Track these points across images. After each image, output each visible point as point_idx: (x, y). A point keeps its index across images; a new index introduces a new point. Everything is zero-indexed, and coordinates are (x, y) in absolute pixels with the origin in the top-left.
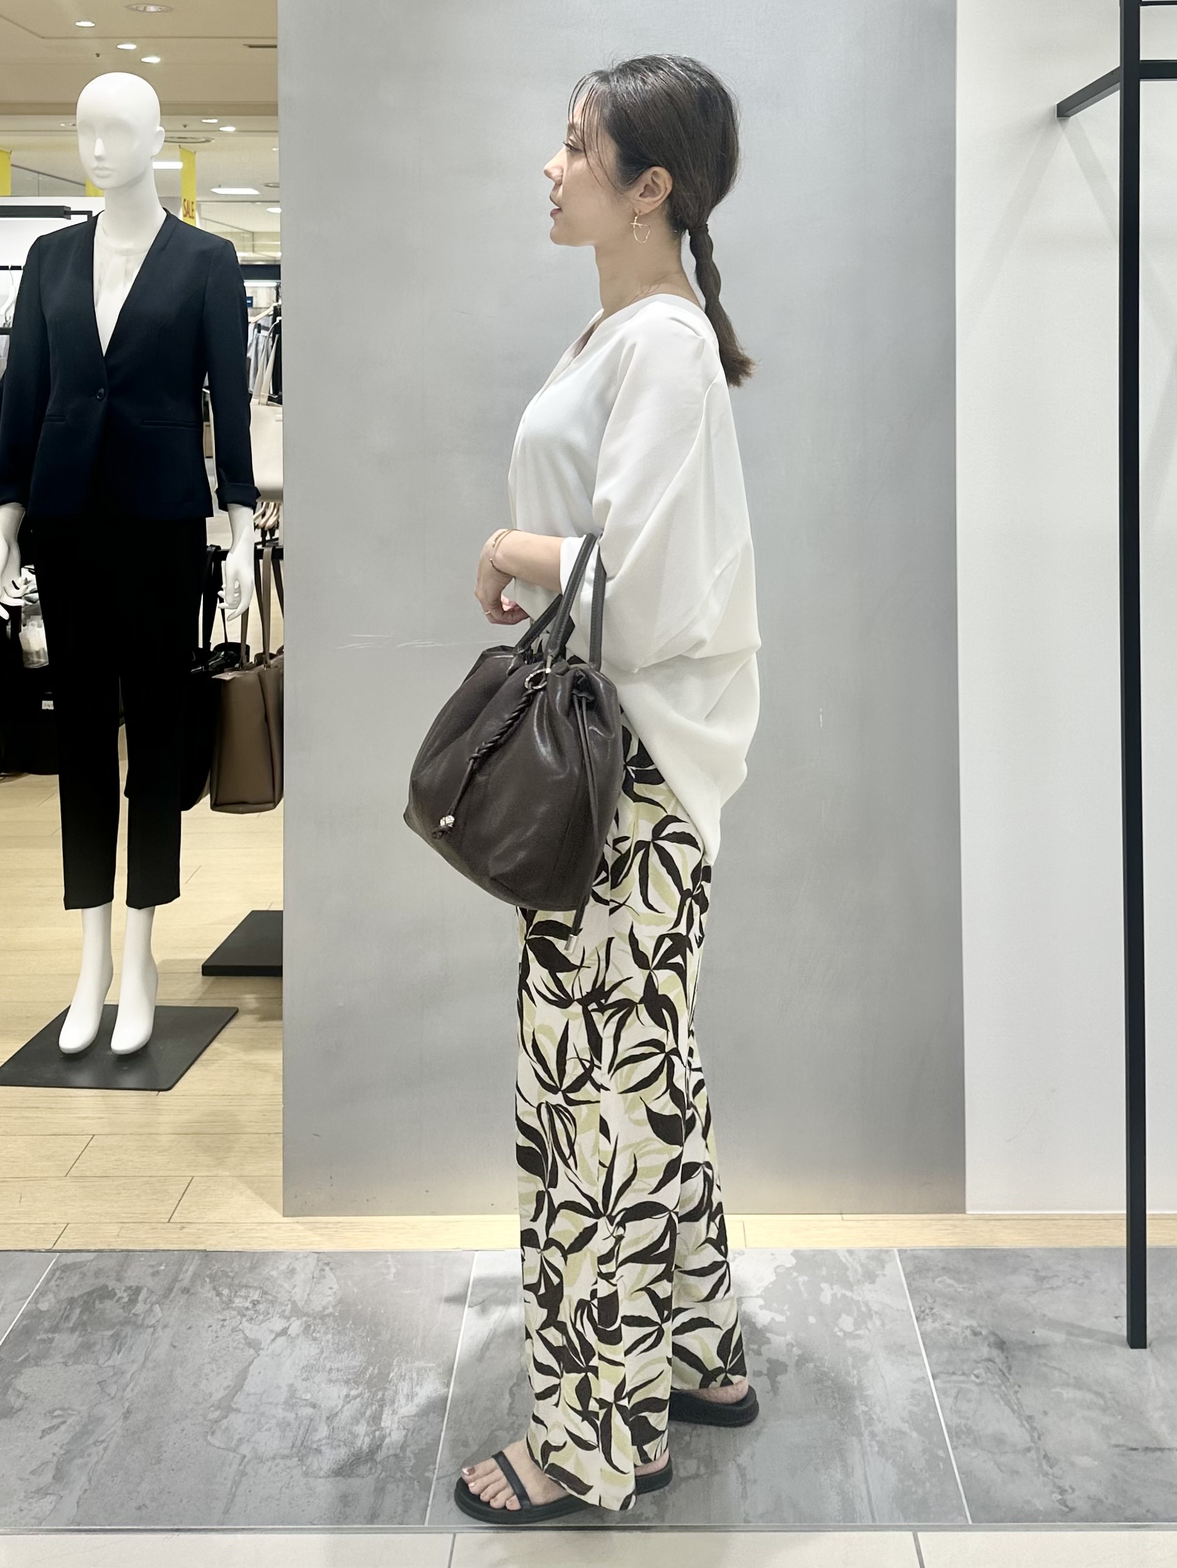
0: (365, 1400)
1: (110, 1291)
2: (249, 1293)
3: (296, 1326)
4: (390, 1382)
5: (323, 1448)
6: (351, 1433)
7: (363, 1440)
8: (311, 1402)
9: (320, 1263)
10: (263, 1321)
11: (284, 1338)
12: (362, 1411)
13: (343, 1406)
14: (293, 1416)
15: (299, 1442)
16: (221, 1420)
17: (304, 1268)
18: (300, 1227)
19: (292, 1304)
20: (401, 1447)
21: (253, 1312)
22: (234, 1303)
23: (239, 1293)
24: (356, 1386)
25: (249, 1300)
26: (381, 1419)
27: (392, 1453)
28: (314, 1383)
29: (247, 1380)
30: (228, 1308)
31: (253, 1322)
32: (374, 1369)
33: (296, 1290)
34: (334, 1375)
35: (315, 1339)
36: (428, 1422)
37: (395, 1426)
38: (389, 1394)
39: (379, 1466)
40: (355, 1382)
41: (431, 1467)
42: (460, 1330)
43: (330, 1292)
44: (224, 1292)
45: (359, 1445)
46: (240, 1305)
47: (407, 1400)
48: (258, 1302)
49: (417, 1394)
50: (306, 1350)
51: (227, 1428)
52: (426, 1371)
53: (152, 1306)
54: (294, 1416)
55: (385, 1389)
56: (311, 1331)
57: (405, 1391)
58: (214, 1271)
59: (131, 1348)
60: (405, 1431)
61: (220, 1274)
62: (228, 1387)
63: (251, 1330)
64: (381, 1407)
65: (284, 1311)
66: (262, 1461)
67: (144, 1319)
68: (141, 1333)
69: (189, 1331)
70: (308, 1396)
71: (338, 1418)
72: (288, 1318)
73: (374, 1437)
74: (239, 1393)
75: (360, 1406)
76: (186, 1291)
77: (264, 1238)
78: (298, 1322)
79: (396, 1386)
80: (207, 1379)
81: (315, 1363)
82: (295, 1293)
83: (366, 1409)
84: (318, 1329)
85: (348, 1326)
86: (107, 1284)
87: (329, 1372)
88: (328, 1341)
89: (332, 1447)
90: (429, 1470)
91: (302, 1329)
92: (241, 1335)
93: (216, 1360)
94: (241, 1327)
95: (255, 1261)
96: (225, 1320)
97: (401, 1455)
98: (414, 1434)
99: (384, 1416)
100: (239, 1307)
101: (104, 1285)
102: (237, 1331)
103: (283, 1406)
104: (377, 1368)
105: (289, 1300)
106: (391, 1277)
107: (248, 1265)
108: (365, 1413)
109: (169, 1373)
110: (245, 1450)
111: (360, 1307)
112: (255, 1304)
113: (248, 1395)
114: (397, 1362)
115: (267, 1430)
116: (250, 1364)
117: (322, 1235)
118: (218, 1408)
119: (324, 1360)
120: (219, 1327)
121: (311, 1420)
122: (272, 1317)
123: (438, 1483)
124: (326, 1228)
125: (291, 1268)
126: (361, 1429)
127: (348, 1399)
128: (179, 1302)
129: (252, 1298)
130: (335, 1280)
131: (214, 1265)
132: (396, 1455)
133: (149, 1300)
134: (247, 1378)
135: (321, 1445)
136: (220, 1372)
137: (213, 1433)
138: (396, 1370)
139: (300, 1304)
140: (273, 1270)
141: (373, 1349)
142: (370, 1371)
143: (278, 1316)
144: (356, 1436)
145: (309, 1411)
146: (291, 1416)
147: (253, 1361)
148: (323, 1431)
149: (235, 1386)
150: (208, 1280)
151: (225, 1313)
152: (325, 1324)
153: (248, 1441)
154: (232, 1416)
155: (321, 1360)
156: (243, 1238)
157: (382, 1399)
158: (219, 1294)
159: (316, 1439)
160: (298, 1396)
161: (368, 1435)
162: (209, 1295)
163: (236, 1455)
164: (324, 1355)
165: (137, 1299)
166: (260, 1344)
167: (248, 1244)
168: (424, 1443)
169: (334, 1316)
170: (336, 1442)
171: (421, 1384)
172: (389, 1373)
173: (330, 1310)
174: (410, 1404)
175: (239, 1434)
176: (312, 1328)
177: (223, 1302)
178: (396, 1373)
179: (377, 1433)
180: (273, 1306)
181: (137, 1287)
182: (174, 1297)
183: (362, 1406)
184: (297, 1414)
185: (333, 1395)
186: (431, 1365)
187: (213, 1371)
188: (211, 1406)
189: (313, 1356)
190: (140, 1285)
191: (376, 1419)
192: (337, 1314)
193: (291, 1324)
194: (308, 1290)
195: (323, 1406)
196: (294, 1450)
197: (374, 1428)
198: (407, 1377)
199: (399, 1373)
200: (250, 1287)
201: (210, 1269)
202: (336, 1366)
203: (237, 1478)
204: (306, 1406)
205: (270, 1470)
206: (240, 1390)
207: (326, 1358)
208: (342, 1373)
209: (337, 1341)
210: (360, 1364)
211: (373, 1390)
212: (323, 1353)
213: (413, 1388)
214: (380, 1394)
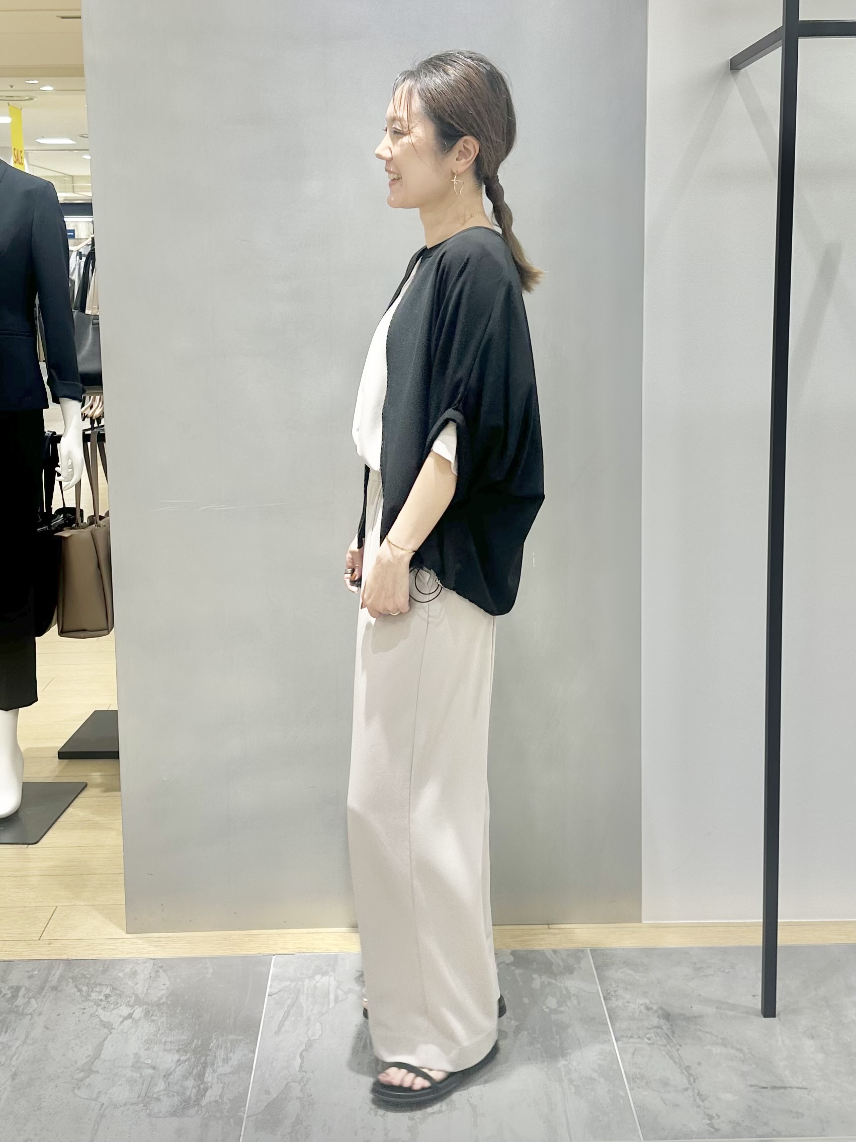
0: (192, 1063)
2: (102, 990)
3: (138, 1012)
4: (210, 1050)
5: (161, 1097)
6: (182, 1086)
7: (191, 1091)
8: (151, 1066)
9: (156, 967)
10: (113, 1009)
11: (129, 1020)
12: (191, 1071)
13: (176, 1068)
14: (138, 1075)
15: (143, 1094)
16: (85, 1079)
17: (144, 970)
18: (140, 941)
19: (135, 996)
20: (219, 1095)
21: (106, 1003)
22: (91, 996)
23: (94, 989)
24: (185, 1053)
25: (103, 994)
26: (204, 1076)
27: (213, 1099)
28: (154, 1052)
29: (103, 1051)
30: (87, 1000)
31: (106, 1010)
32: (198, 1041)
33: (138, 986)
34: (168, 1047)
35: (153, 1021)
36: (239, 1077)
37: (215, 1081)
38: (210, 1058)
39: (203, 1109)
40: (184, 1051)
41: (242, 1109)
42: (262, 1012)
43: (163, 987)
44: (83, 989)
45: (188, 1094)
46: (96, 998)
47: (223, 1062)
48: (110, 995)
49: (231, 1059)
50: (147, 1029)
51: (89, 1084)
52: (237, 1042)
53: (29, 999)
54: (140, 1075)
55: (207, 1055)
56: (150, 1015)
57: (222, 1057)
58: (76, 974)
59: (15, 1029)
60: (223, 1084)
61: (80, 976)
62: (89, 1056)
63: (105, 1016)
64: (204, 1068)
65: (129, 1001)
66: (116, 1107)
67: (23, 1009)
68: (21, 1019)
69: (58, 1017)
70: (149, 1062)
71: (172, 1077)
72: (132, 1006)
73: (199, 1089)
74: (97, 1060)
75: (188, 1067)
76: (54, 988)
77: (113, 949)
78: (140, 1010)
79: (215, 1053)
80: (73, 1051)
81: (153, 1038)
82: (137, 988)
83: (193, 1069)
84: (155, 1014)
85: (178, 1011)
87: (164, 1044)
88: (163, 1022)
89: (168, 1096)
90: (240, 1111)
91: (143, 1014)
92: (98, 1019)
93: (80, 1037)
94: (97, 1013)
95: (106, 966)
96: (84, 1009)
97: (220, 1101)
98: (229, 1086)
99: (207, 1074)
102: (94, 1016)
103: (131, 1069)
104: (200, 1040)
105: (133, 993)
106: (209, 976)
107: (101, 969)
108: (192, 1072)
109: (44, 1047)
110: (103, 1099)
111: (187, 997)
112: (107, 998)
113: (105, 1061)
114: (216, 1036)
115: (119, 1085)
116: (105, 1039)
117: (156, 946)
118: (82, 1071)
119: (160, 1035)
120: (81, 1013)
121: (152, 1078)
122: (121, 1006)
123: (248, 1119)
124: (160, 941)
125: (133, 970)
126: (190, 1083)
127: (179, 1063)
128: (49, 997)
129: (105, 993)
130: (167, 979)
131: (75, 970)
132: (216, 1101)
133: (26, 996)
134: (103, 1049)
135: (160, 1095)
136: (83, 1046)
137: (79, 1088)
138: (214, 1041)
139: (141, 996)
140: (120, 972)
141: (198, 1029)
142: (195, 1043)
143: (125, 1005)
144: (185, 1088)
145: (151, 1071)
146: (136, 1075)
147: (107, 1036)
148: (161, 1085)
149: (94, 1055)
150: (70, 980)
151: (84, 1003)
152: (161, 1009)
153: (105, 1093)
154: (92, 1076)
155: (158, 1036)
156: (97, 949)
157: (205, 1062)
158: (80, 990)
159: (156, 1090)
160: (142, 1060)
161: (195, 1088)
162: (73, 991)
163: (97, 1103)
164: (160, 1032)
165: (18, 995)
166: (112, 1025)
167: (101, 954)
168: (237, 1092)
169: (167, 1004)
170: (171, 1093)
171: (234, 1051)
172: (210, 1045)
173: (164, 1000)
174: (226, 1065)
175: (98, 1088)
176: (151, 1013)
177: (83, 996)
178: (215, 1044)
179: (202, 1086)
180: (120, 998)
181: (18, 988)
182: (46, 993)
183: (190, 1067)
184: (141, 1074)
185: (168, 1060)
186: (240, 1037)
187: (77, 1045)
188: (76, 1070)
189: (152, 1033)
190: (19, 985)
191: (201, 1076)
192: (169, 1003)
193: (134, 1011)
194: (147, 986)
195: (160, 1068)
196: (140, 1099)
197: (199, 1082)
198: (223, 1046)
199: (217, 1044)
200: (103, 986)
201: (72, 972)
202: (169, 1039)
203: (98, 1119)
204: (147, 1068)
205: (122, 1113)
206: (97, 1058)
207: (162, 1034)
208: (174, 1044)
209: (169, 1022)
210: (187, 1038)
211: (198, 1056)
212: (159, 1030)
213: (227, 1054)
214: (203, 1059)
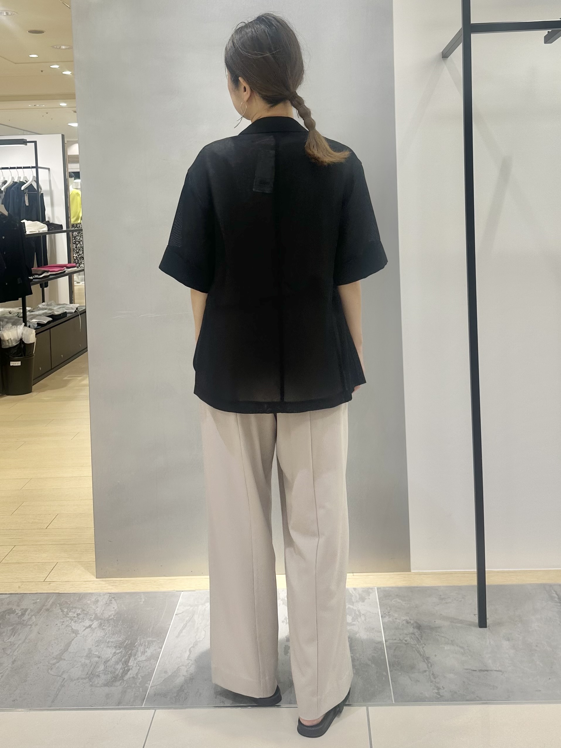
0: (122, 655)
1: (14, 611)
2: (76, 610)
3: (95, 624)
4: (135, 647)
6: (114, 668)
7: (119, 671)
8: (98, 656)
9: (110, 597)
10: (81, 622)
11: (90, 629)
13: (112, 657)
14: (89, 661)
15: (90, 672)
16: (56, 664)
17: (103, 599)
18: (103, 583)
19: (95, 615)
20: (136, 674)
21: (77, 618)
22: (69, 615)
23: (71, 610)
24: (119, 649)
25: (76, 613)
26: (129, 662)
27: (132, 676)
28: (101, 648)
30: (66, 617)
31: (76, 623)
32: (129, 641)
33: (98, 609)
34: (110, 645)
35: (104, 630)
36: (150, 663)
37: (135, 665)
38: (134, 651)
39: (125, 682)
40: (119, 647)
41: (149, 682)
42: (170, 625)
43: (113, 610)
44: (65, 610)
45: (117, 673)
47: (142, 654)
48: (80, 614)
49: (147, 652)
50: (100, 633)
51: (58, 667)
52: (151, 642)
53: (32, 616)
55: (132, 650)
56: (102, 626)
57: (141, 651)
58: (62, 602)
59: (20, 634)
60: (139, 667)
61: (64, 603)
62: (61, 649)
63: (75, 626)
64: (130, 657)
65: (91, 617)
66: (72, 681)
67: (27, 622)
68: (24, 628)
69: (47, 627)
70: (97, 653)
71: (109, 662)
72: (92, 620)
73: (125, 670)
74: (66, 652)
75: (120, 657)
76: (48, 611)
77: (86, 587)
78: (96, 622)
79: (138, 648)
80: (52, 646)
81: (102, 639)
83: (123, 658)
84: (105, 625)
85: (120, 624)
86: (12, 608)
87: (108, 643)
88: (109, 630)
89: (105, 674)
90: (147, 683)
91: (98, 625)
92: (70, 628)
93: (57, 639)
94: (70, 624)
95: (80, 597)
96: (63, 622)
97: (136, 677)
98: (143, 668)
100: (71, 616)
101: (11, 608)
102: (68, 626)
103: (85, 657)
105: (94, 613)
106: (142, 603)
107: (77, 599)
108: (122, 660)
109: (35, 644)
110: (65, 676)
111: (126, 616)
112: (78, 615)
113: (70, 653)
114: (140, 638)
115: (76, 667)
116: (72, 640)
117: (113, 586)
118: (56, 658)
119: (106, 638)
120: (61, 624)
121: (97, 663)
122: (85, 620)
123: (151, 689)
124: (115, 583)
125: (96, 600)
126: (119, 666)
127: (115, 654)
128: (44, 615)
130: (116, 604)
131: (62, 599)
133: (30, 614)
134: (70, 646)
135: (100, 674)
136: (59, 644)
137: (52, 669)
138: (138, 642)
139: (99, 615)
140: (88, 600)
141: (129, 633)
142: (126, 642)
143: (88, 619)
144: (116, 669)
145: (97, 659)
147: (75, 638)
148: (102, 667)
149: (64, 649)
150: (58, 606)
151: (64, 619)
152: (109, 624)
153: (67, 672)
154: (61, 662)
155: (105, 638)
156: (77, 587)
157: (131, 654)
158: (63, 611)
159: (98, 671)
160: (92, 653)
161: (122, 669)
162: (58, 612)
163: (61, 678)
164: (107, 636)
165: (25, 614)
166: (79, 632)
167: (79, 590)
168: (147, 672)
169: (114, 620)
170: (107, 672)
171: (149, 647)
172: (135, 643)
173: (112, 617)
174: (143, 656)
175: (64, 669)
176: (103, 624)
177: (64, 615)
178: (138, 643)
179: (126, 668)
180: (86, 616)
181: (26, 609)
182: (43, 613)
184: (91, 661)
185: (108, 652)
186: (154, 639)
187: (55, 643)
188: (52, 658)
189: (101, 636)
190: (27, 608)
191: (127, 662)
193: (93, 623)
194: (104, 609)
195: (103, 657)
196: (87, 675)
197: (125, 666)
198: (143, 645)
199: (140, 643)
200: (77, 608)
201: (60, 601)
202: (111, 640)
203: (60, 688)
204: (95, 657)
205: (75, 684)
207: (107, 637)
208: (114, 643)
209: (113, 630)
210: (122, 639)
211: (127, 650)
212: (106, 634)
213: (145, 649)
214: (130, 652)
